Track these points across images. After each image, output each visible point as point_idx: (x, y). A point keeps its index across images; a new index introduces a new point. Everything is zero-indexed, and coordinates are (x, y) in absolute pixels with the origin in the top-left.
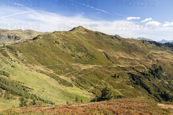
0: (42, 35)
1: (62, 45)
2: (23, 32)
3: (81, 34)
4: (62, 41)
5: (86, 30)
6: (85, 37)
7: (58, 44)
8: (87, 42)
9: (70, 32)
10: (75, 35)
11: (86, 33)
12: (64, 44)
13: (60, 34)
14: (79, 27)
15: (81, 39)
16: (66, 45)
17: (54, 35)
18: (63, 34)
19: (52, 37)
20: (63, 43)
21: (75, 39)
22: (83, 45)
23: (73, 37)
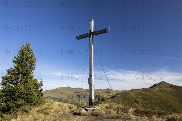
0: (120, 94)
1: (142, 104)
2: (103, 91)
3: (165, 91)
4: (141, 100)
5: (172, 86)
6: (171, 95)
7: (138, 103)
8: (177, 101)
9: (150, 89)
10: (157, 93)
11: (172, 89)
12: (145, 103)
13: (139, 92)
14: (161, 83)
15: (166, 98)
16: (147, 105)
17: (132, 93)
18: (143, 92)
19: (130, 96)
20: (143, 102)
21: (157, 98)
22: (170, 105)
23: (155, 95)
